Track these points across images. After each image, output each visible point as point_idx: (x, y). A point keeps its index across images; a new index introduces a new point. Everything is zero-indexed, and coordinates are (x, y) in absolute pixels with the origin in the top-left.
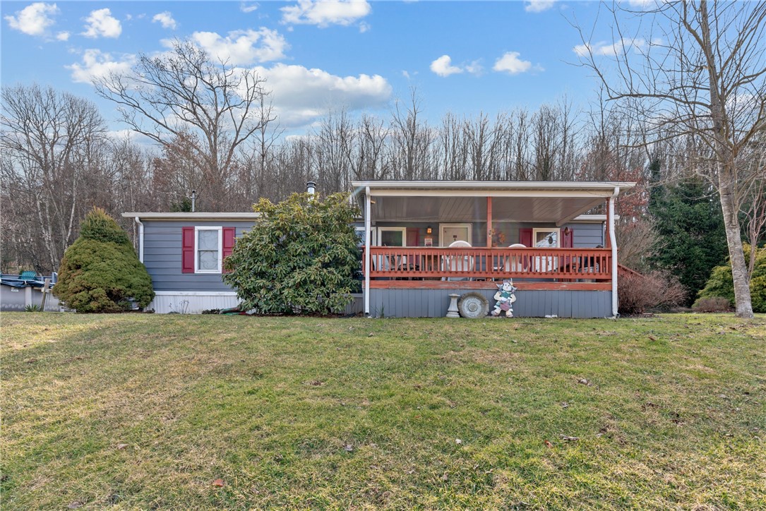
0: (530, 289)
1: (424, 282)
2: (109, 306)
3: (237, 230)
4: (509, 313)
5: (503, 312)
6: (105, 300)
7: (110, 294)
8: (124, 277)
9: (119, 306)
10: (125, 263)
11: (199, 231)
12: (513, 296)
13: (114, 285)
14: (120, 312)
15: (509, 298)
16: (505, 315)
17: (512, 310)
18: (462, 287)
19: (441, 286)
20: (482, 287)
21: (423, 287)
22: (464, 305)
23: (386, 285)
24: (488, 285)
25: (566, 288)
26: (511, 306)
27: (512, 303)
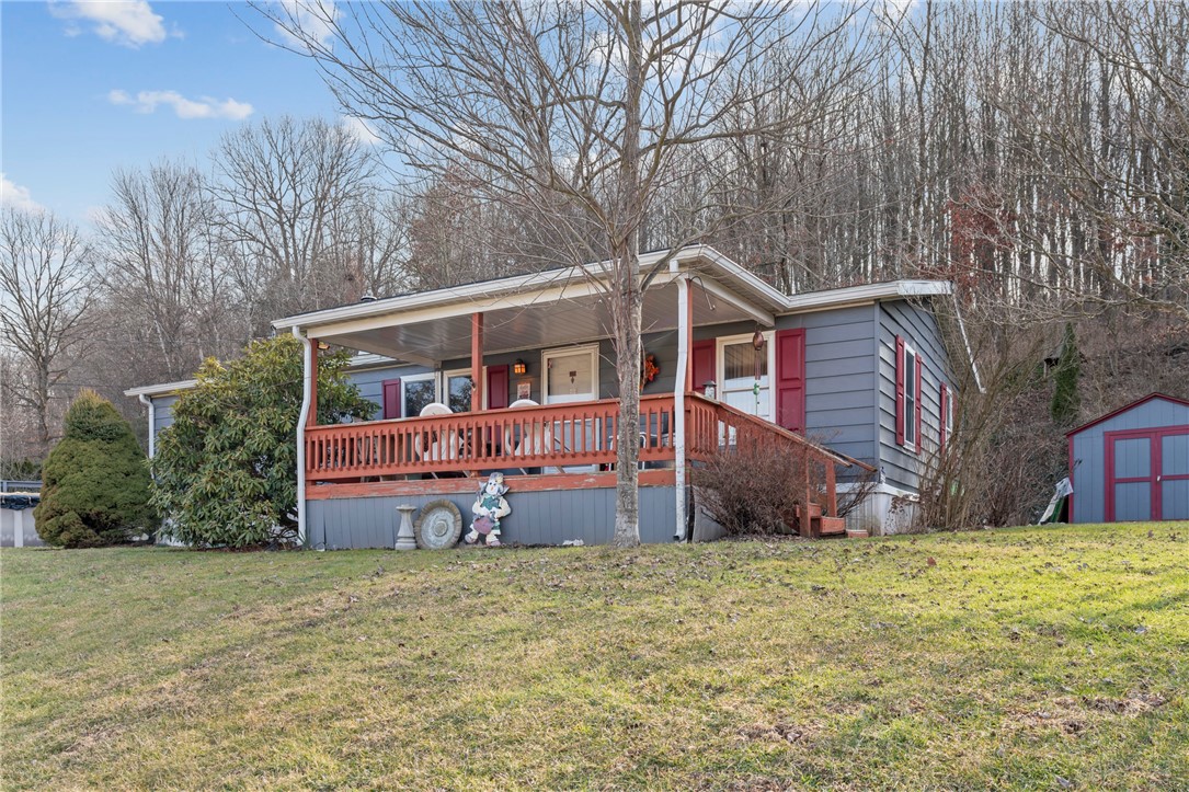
0: (533, 488)
1: (383, 484)
2: (86, 538)
4: (491, 538)
5: (482, 538)
6: (78, 529)
7: (87, 520)
8: (106, 493)
9: (102, 537)
10: (110, 470)
12: (504, 504)
13: (90, 505)
14: (103, 545)
15: (494, 509)
16: (484, 542)
17: (498, 532)
18: (429, 491)
19: (398, 490)
20: (457, 488)
21: (374, 494)
22: (428, 525)
23: (326, 493)
24: (466, 485)
25: (594, 484)
26: (498, 524)
27: (500, 519)
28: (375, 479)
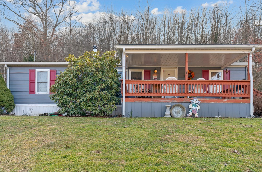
0: (207, 102)
1: (153, 98)
3: (57, 71)
4: (196, 115)
5: (193, 115)
11: (38, 72)
12: (198, 106)
15: (196, 107)
16: (194, 116)
17: (198, 113)
18: (173, 101)
19: (161, 100)
20: (182, 101)
21: (152, 101)
22: (173, 111)
23: (133, 100)
24: (185, 100)
25: (226, 102)
26: (198, 111)
27: (198, 110)
28: (151, 97)
